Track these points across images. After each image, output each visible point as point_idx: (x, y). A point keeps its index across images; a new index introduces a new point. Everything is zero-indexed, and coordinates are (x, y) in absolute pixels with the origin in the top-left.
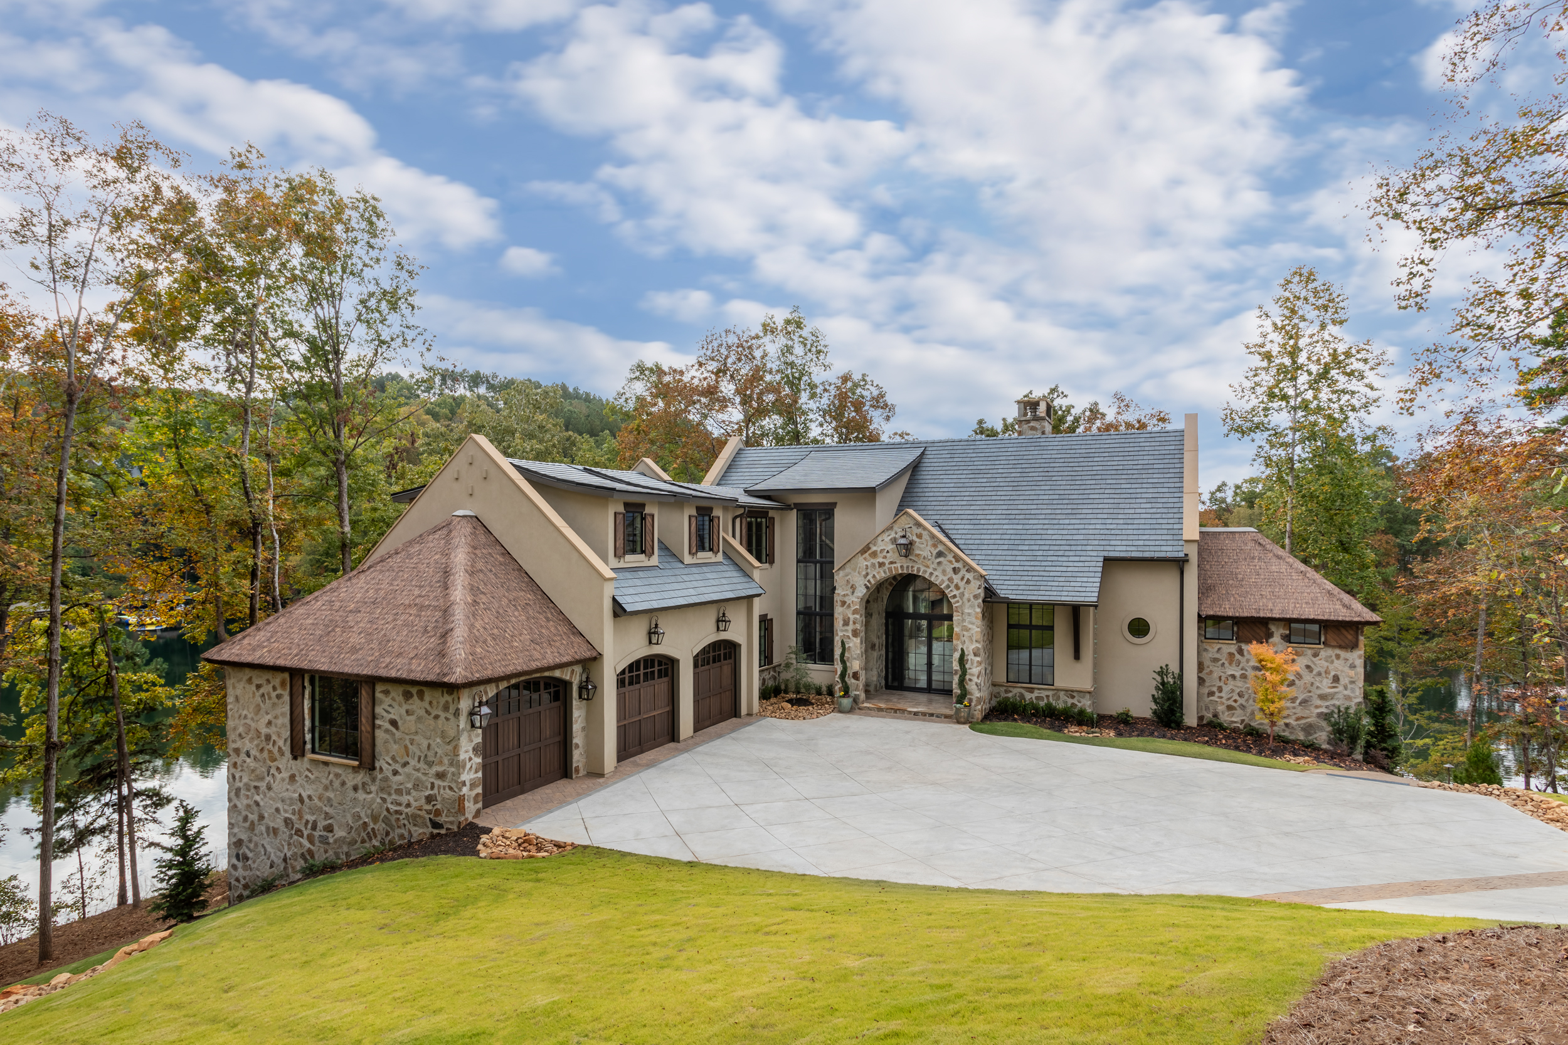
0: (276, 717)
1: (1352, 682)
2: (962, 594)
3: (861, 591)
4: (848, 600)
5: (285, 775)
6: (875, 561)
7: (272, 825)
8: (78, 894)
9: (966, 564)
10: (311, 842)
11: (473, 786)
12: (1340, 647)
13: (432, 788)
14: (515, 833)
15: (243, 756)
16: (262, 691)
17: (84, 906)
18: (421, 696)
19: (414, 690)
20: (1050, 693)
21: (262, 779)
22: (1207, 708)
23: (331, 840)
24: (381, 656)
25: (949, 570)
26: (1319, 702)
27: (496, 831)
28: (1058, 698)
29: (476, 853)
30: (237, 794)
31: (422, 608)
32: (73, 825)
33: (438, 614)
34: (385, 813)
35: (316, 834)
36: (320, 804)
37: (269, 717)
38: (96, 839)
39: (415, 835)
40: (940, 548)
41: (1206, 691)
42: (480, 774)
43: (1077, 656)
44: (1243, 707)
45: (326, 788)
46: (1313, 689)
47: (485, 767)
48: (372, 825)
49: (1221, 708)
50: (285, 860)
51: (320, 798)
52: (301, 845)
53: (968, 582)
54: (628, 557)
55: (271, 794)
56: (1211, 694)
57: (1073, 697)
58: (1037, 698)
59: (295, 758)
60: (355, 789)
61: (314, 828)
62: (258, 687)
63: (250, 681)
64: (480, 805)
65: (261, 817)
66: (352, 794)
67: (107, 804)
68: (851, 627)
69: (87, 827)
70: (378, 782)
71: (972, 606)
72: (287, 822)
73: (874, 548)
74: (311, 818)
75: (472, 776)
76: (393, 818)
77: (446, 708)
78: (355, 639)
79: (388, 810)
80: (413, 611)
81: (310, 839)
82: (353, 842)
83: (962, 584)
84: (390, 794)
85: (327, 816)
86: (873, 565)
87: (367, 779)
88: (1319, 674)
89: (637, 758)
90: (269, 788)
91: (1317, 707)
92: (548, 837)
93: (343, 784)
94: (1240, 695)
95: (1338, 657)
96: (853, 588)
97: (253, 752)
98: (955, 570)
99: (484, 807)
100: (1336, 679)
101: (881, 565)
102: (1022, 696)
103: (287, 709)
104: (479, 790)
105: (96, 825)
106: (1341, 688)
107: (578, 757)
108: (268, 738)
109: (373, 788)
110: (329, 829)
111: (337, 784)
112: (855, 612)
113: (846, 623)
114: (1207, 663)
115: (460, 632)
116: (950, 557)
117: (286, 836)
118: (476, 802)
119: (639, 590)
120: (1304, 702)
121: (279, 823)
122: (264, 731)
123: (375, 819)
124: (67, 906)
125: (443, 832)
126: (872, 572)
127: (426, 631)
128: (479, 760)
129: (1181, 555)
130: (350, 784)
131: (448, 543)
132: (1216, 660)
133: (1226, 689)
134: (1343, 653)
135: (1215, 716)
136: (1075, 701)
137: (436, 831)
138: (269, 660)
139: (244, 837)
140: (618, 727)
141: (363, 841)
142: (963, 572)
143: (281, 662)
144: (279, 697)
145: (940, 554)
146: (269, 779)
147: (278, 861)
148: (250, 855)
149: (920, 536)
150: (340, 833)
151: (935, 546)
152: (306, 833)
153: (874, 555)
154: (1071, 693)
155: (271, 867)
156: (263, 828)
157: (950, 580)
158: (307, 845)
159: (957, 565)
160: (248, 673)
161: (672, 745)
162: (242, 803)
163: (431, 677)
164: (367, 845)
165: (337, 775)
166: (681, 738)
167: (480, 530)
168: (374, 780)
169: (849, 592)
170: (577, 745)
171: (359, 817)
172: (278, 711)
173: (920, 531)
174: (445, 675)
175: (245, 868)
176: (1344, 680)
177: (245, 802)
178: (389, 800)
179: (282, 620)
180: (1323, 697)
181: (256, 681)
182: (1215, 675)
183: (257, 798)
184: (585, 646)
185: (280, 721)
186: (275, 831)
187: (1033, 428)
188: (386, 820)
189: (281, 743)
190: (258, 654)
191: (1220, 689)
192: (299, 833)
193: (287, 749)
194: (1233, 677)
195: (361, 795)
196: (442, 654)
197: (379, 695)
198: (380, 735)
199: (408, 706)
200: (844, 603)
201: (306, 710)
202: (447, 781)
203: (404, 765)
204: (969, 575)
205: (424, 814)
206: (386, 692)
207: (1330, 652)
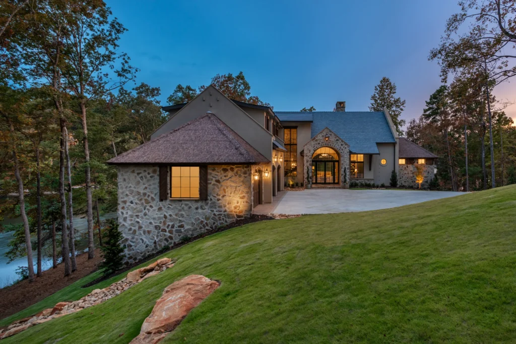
0: (150, 185)
2: (344, 152)
3: (312, 152)
4: (308, 154)
5: (155, 208)
6: (317, 142)
7: (147, 229)
12: (429, 164)
13: (238, 203)
15: (130, 204)
16: (141, 175)
18: (232, 169)
19: (228, 168)
21: (141, 211)
22: (400, 182)
23: (183, 231)
25: (340, 145)
28: (364, 181)
29: (273, 219)
34: (213, 216)
35: (175, 229)
36: (175, 217)
37: (145, 186)
39: (228, 222)
40: (337, 138)
42: (253, 198)
43: (370, 169)
44: (408, 181)
45: (180, 210)
48: (206, 221)
49: (403, 182)
50: (155, 243)
51: (176, 215)
52: (165, 235)
53: (346, 148)
55: (147, 217)
57: (368, 181)
58: (359, 182)
59: (161, 201)
60: (197, 209)
61: (173, 227)
62: (139, 173)
63: (133, 172)
65: (140, 227)
66: (195, 211)
68: (309, 163)
70: (209, 205)
71: (347, 155)
72: (156, 227)
73: (316, 139)
74: (171, 224)
77: (245, 173)
79: (214, 214)
81: (170, 232)
82: (196, 229)
83: (344, 149)
84: (216, 208)
85: (181, 221)
86: (316, 144)
87: (204, 204)
88: (425, 171)
90: (146, 215)
92: (288, 214)
93: (191, 207)
94: (407, 178)
96: (310, 151)
97: (135, 202)
98: (342, 145)
101: (319, 143)
102: (355, 182)
103: (157, 181)
106: (429, 175)
107: (263, 197)
108: (145, 194)
109: (207, 207)
110: (182, 226)
111: (186, 208)
113: (307, 162)
116: (340, 141)
117: (155, 233)
121: (151, 228)
122: (142, 192)
123: (207, 219)
125: (242, 218)
126: (316, 146)
129: (394, 142)
130: (194, 207)
132: (401, 169)
133: (404, 177)
134: (429, 166)
135: (402, 184)
137: (239, 219)
141: (201, 228)
142: (344, 145)
144: (152, 176)
145: (337, 140)
146: (145, 211)
147: (151, 244)
148: (132, 244)
150: (186, 227)
151: (336, 138)
152: (167, 230)
155: (147, 247)
156: (142, 232)
157: (340, 148)
160: (132, 169)
164: (203, 229)
165: (187, 204)
168: (207, 204)
169: (308, 152)
170: (263, 193)
171: (199, 219)
172: (151, 183)
173: (331, 133)
176: (430, 173)
177: (130, 222)
178: (215, 210)
181: (137, 171)
182: (402, 173)
185: (152, 187)
186: (149, 232)
188: (213, 219)
189: (152, 195)
191: (403, 177)
192: (164, 230)
193: (156, 198)
194: (406, 173)
195: (200, 211)
197: (209, 171)
198: (210, 186)
199: (225, 174)
200: (307, 156)
201: (168, 181)
202: (245, 200)
203: (223, 196)
204: (346, 146)
205: (233, 213)
206: (214, 170)
207: (427, 166)
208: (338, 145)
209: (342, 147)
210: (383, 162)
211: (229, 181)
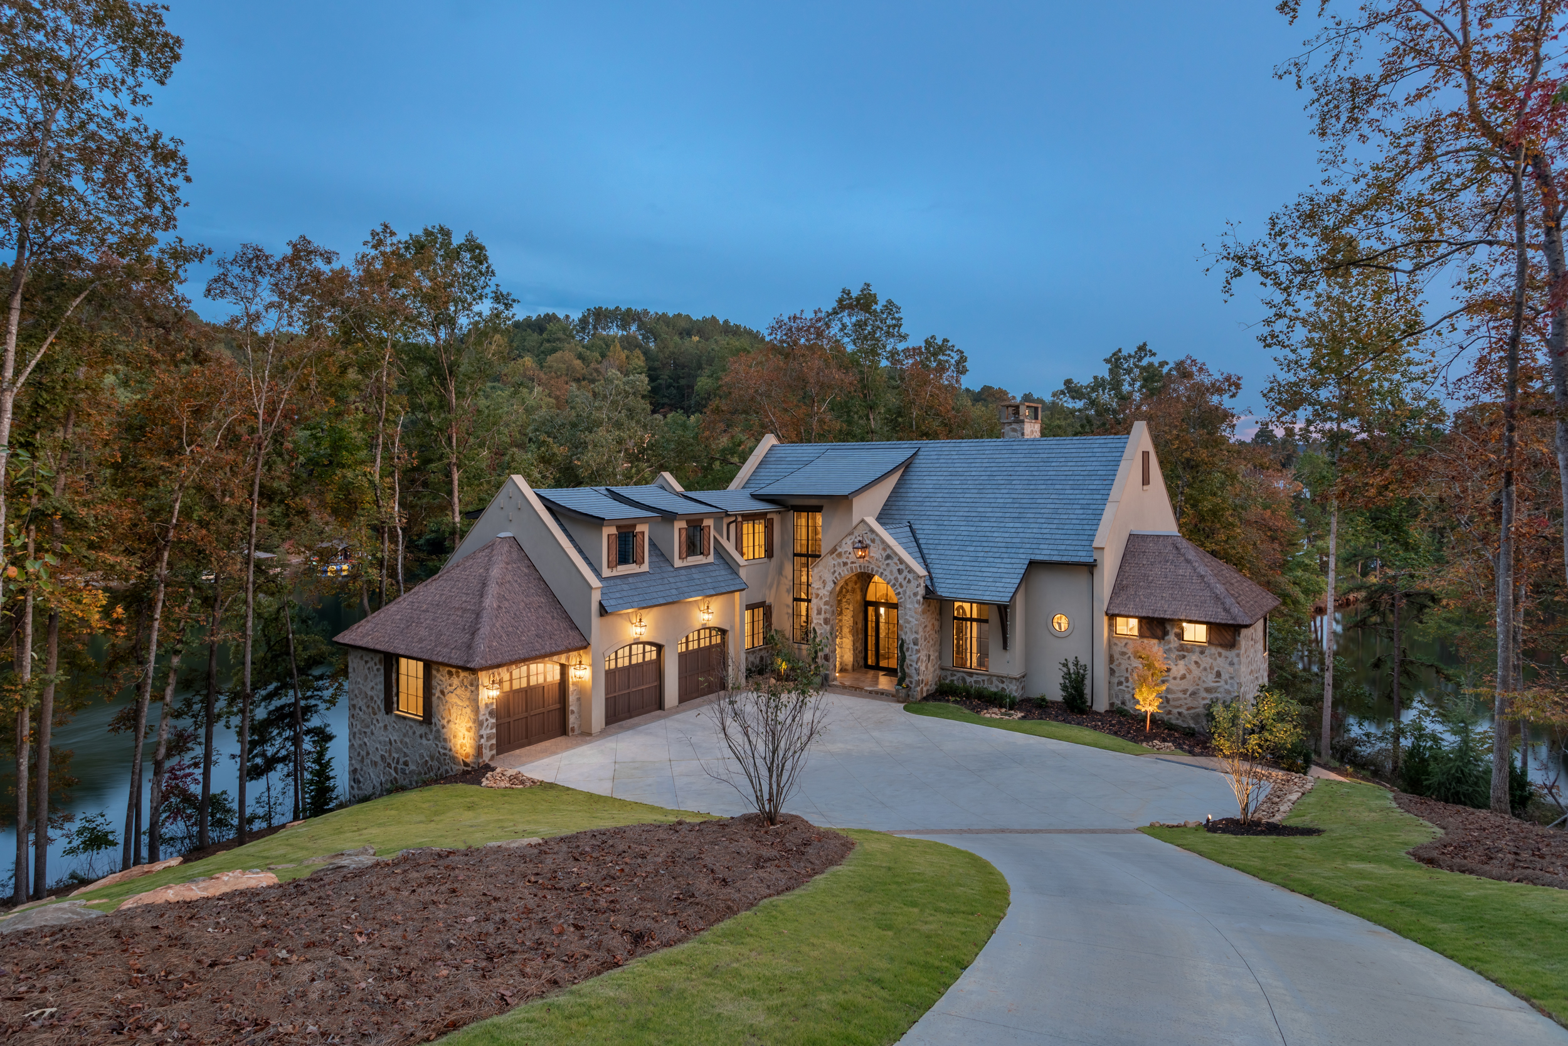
0: (376, 684)
1: (1232, 678)
2: (905, 592)
3: (830, 586)
4: (820, 593)
5: (381, 725)
6: (840, 561)
7: (374, 759)
8: (267, 808)
9: (907, 566)
10: (396, 772)
11: (489, 738)
12: (1221, 645)
13: (464, 738)
14: (511, 772)
15: (357, 710)
16: (368, 666)
17: (271, 818)
18: (457, 676)
19: (454, 670)
20: (985, 678)
21: (368, 727)
22: (1117, 696)
23: (407, 771)
24: (436, 646)
25: (895, 571)
26: (1205, 695)
27: (498, 770)
28: (991, 683)
29: (480, 783)
30: (354, 737)
31: (465, 610)
32: (263, 754)
33: (474, 616)
34: (437, 754)
35: (399, 767)
36: (400, 746)
37: (373, 684)
38: (280, 766)
39: (455, 769)
40: (889, 552)
41: (1115, 680)
42: (494, 731)
43: (1005, 646)
45: (404, 735)
46: (1200, 683)
47: (498, 726)
48: (430, 761)
50: (381, 782)
51: (401, 742)
52: (390, 773)
53: (909, 581)
54: (620, 568)
55: (374, 737)
56: (1120, 683)
57: (1003, 682)
58: (976, 682)
59: (387, 713)
60: (421, 737)
61: (398, 763)
62: (366, 662)
63: (361, 657)
64: (494, 752)
65: (368, 754)
66: (419, 741)
67: (287, 739)
68: (823, 616)
69: (273, 756)
70: (433, 733)
71: (912, 602)
72: (382, 757)
73: (839, 550)
74: (396, 756)
75: (489, 731)
76: (442, 758)
77: (472, 685)
78: (423, 633)
79: (439, 753)
80: (459, 613)
81: (396, 770)
82: (420, 774)
83: (904, 583)
84: (440, 742)
85: (406, 755)
86: (839, 564)
87: (428, 731)
88: (1205, 669)
89: (623, 723)
90: (372, 734)
91: (1203, 699)
92: (529, 776)
93: (414, 733)
95: (1220, 655)
96: (823, 583)
97: (364, 708)
98: (900, 571)
99: (498, 754)
100: (1218, 675)
101: (845, 564)
102: (964, 680)
103: (382, 679)
104: (494, 741)
105: (280, 755)
106: (1222, 683)
107: (572, 720)
108: (371, 698)
109: (431, 737)
110: (406, 764)
111: (410, 733)
112: (826, 603)
113: (819, 613)
114: (1116, 656)
115: (485, 630)
116: (896, 560)
117: (382, 768)
118: (491, 750)
119: (625, 594)
120: (1193, 694)
121: (378, 759)
122: (370, 693)
123: (432, 758)
124: (259, 818)
125: (469, 769)
126: (839, 570)
127: (464, 629)
128: (494, 721)
129: (1091, 560)
130: (418, 733)
131: (490, 560)
132: (1123, 654)
134: (1224, 652)
135: (1123, 703)
136: (1004, 686)
137: (466, 769)
138: (371, 646)
139: (358, 767)
140: (607, 699)
142: (905, 573)
143: (378, 647)
144: (378, 670)
145: (888, 557)
146: (372, 727)
147: (377, 785)
148: (361, 779)
149: (873, 541)
150: (412, 767)
151: (884, 549)
152: (393, 766)
153: (840, 555)
154: (1001, 678)
155: (374, 788)
156: (369, 761)
157: (896, 579)
158: (394, 774)
159: (901, 567)
160: (361, 653)
161: (658, 712)
162: (357, 743)
163: (461, 663)
165: (411, 727)
166: (666, 707)
167: (515, 547)
168: (431, 731)
169: (820, 587)
170: (573, 712)
171: (423, 756)
172: (377, 680)
173: (873, 536)
174: (469, 662)
175: (359, 788)
176: (1225, 676)
177: (360, 742)
178: (439, 745)
179: (382, 615)
180: (1208, 690)
181: (366, 658)
182: (1123, 667)
183: (366, 740)
184: (578, 637)
185: (378, 687)
186: (375, 764)
187: (1014, 430)
188: (438, 760)
189: (379, 702)
190: (365, 640)
191: (1127, 680)
192: (389, 765)
193: (382, 707)
195: (424, 741)
196: (469, 647)
197: (434, 672)
198: (434, 699)
199: (449, 682)
200: (817, 595)
201: (394, 681)
202: (472, 734)
203: (449, 722)
204: (910, 576)
205: (458, 755)
206: (438, 671)
207: (1214, 650)
208: (891, 572)
209: (901, 578)
210: (1061, 622)
211: (453, 695)
